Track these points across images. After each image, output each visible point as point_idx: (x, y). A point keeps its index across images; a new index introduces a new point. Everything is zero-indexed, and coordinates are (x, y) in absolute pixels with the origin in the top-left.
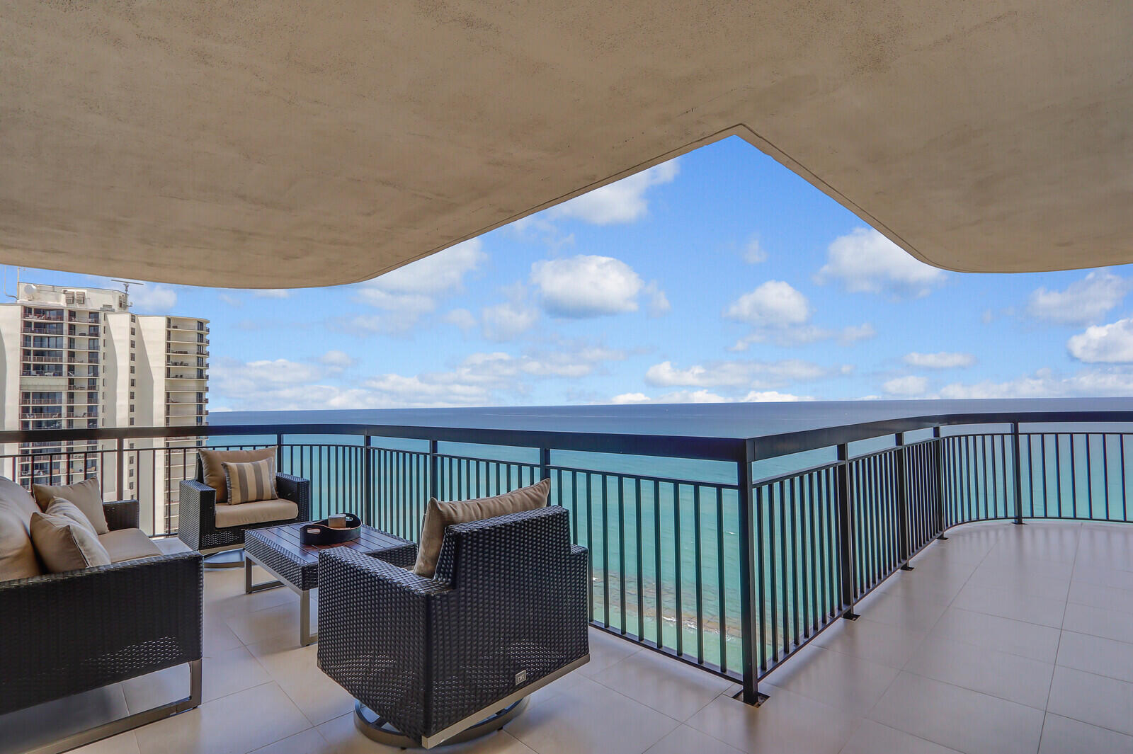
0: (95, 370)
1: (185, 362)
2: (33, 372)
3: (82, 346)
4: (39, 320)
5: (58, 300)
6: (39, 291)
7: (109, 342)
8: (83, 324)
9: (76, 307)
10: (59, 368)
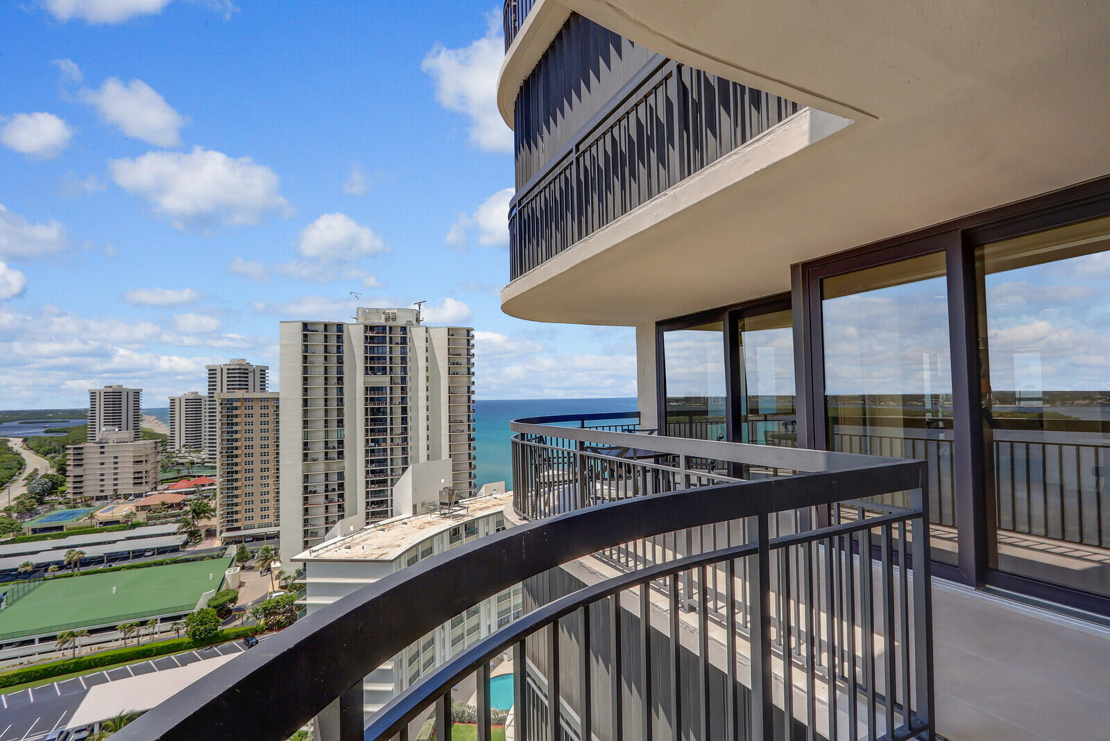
0: (404, 370)
1: (460, 362)
2: (370, 372)
3: (397, 353)
4: (372, 335)
5: (380, 319)
6: (370, 313)
7: (414, 349)
8: (398, 336)
9: (391, 323)
10: (385, 368)
